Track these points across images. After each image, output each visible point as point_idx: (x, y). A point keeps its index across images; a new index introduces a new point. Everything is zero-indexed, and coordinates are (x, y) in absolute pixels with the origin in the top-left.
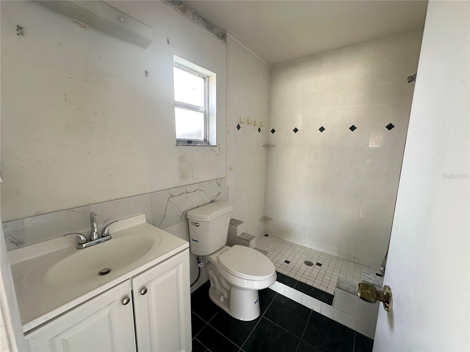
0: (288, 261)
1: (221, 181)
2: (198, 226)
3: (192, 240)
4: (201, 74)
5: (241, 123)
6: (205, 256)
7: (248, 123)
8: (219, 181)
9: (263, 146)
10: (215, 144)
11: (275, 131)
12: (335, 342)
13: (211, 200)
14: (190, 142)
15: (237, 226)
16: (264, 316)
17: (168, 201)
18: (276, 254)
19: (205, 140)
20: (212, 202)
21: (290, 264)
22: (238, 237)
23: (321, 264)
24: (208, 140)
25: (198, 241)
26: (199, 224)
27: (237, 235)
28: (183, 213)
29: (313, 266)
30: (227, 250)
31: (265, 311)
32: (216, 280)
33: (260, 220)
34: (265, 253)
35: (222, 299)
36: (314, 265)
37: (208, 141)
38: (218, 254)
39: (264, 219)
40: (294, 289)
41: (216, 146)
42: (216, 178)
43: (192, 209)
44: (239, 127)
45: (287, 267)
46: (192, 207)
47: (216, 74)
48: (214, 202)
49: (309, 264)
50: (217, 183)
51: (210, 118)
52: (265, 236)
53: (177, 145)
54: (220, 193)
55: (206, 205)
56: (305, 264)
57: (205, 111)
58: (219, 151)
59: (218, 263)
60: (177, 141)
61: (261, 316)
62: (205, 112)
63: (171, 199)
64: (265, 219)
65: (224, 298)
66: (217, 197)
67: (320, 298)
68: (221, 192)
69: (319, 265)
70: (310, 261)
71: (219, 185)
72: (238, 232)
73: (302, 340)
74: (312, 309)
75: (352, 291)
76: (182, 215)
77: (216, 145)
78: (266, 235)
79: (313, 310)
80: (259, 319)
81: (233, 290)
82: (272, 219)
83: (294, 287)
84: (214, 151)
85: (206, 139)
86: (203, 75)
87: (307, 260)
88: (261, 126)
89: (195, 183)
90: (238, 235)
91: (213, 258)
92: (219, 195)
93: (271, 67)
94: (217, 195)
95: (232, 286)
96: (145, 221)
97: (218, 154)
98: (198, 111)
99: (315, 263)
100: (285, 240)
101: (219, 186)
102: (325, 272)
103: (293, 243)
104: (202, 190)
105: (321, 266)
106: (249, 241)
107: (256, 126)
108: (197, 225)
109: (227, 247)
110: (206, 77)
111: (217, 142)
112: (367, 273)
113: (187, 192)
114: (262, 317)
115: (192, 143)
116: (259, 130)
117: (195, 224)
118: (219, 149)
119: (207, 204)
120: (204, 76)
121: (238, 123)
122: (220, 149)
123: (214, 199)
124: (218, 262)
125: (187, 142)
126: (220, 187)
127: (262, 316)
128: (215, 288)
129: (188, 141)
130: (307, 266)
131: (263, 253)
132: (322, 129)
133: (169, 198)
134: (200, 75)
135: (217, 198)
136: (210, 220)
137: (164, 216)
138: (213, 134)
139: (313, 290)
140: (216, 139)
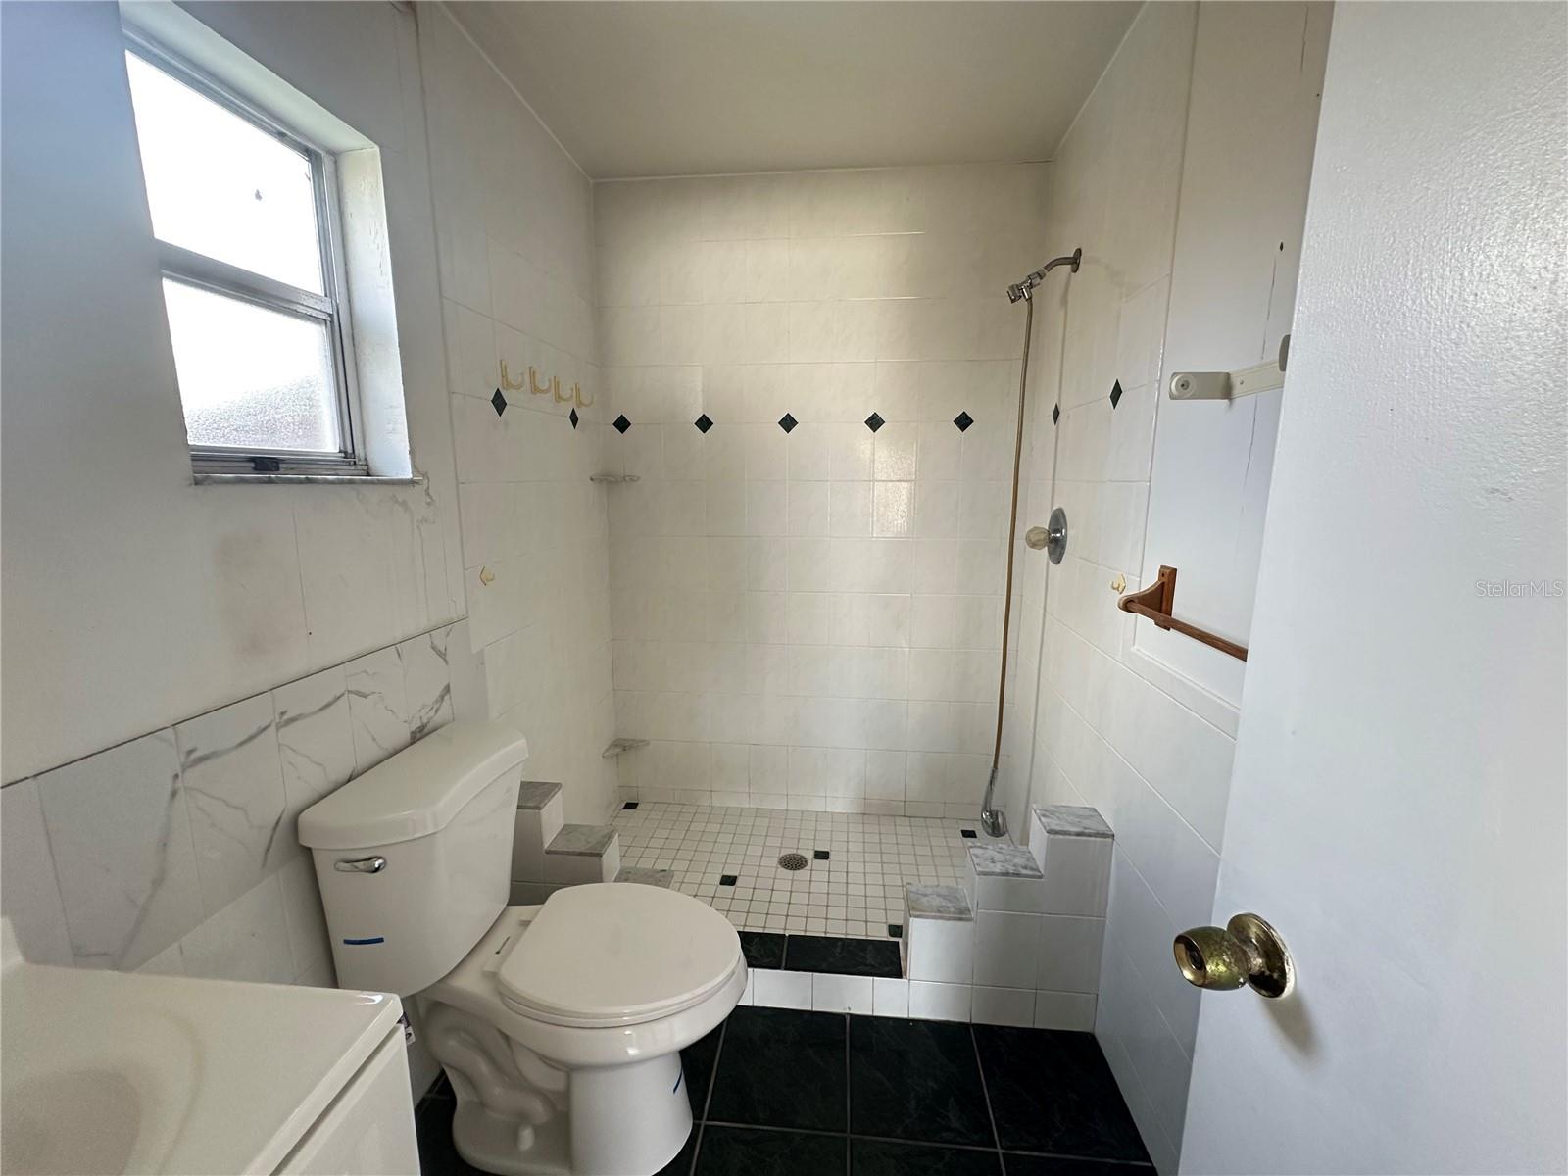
0: (730, 877)
1: (448, 635)
2: (377, 870)
3: (347, 942)
4: (293, 129)
5: (508, 385)
6: (425, 990)
7: (535, 390)
8: (440, 641)
9: (592, 480)
10: (408, 475)
11: (630, 424)
12: (935, 1086)
13: (413, 729)
14: (265, 464)
15: (540, 809)
16: (708, 1119)
17: (174, 794)
18: (684, 866)
19: (348, 456)
20: (418, 735)
21: (738, 883)
22: (548, 852)
23: (828, 853)
24: (362, 455)
25: (381, 940)
26: (378, 858)
27: (542, 844)
28: (275, 829)
29: (808, 867)
30: (526, 924)
31: (706, 1098)
32: (483, 1068)
33: (603, 756)
34: (660, 878)
35: (527, 1139)
36: (810, 863)
37: (366, 459)
38: (486, 959)
39: (618, 750)
40: (786, 969)
41: (412, 482)
42: (424, 624)
43: (323, 797)
44: (499, 403)
45: (733, 898)
46: (321, 784)
47: (377, 149)
48: (428, 734)
49: (793, 863)
50: (434, 648)
51: (367, 352)
52: (625, 808)
53: (197, 483)
54: (447, 689)
55: (392, 755)
56: (783, 869)
57: (331, 315)
58: (428, 504)
59: (499, 1002)
60: (195, 458)
61: (699, 1125)
62: (332, 322)
63: (193, 776)
64: (623, 747)
65: (538, 1131)
66: (437, 711)
67: (866, 965)
68: (451, 685)
69: (823, 855)
70: (795, 851)
71: (442, 655)
72: (543, 830)
73: (853, 1136)
74: (847, 1011)
75: (954, 913)
76: (272, 838)
77: (410, 476)
78: (631, 806)
79: (851, 1015)
80: (695, 1142)
81: (581, 1085)
82: (646, 743)
83: (783, 965)
84: (404, 504)
85: (350, 450)
86: (309, 139)
87: (785, 852)
88: (580, 404)
89: (328, 665)
90: (546, 846)
91: (470, 983)
92: (447, 697)
93: (591, 182)
94: (437, 701)
95: (571, 1070)
96: (18, 959)
97: (424, 521)
98: (296, 314)
99: (809, 855)
100: (698, 806)
101: (442, 660)
102: (845, 874)
103: (728, 808)
104: (366, 690)
105: (828, 858)
106: (600, 855)
107: (562, 403)
108: (369, 865)
109: (521, 911)
110: (323, 154)
111: (414, 467)
112: (980, 847)
113: (286, 717)
114: (702, 1128)
115: (278, 469)
116: (574, 419)
117: (360, 865)
118: (428, 494)
119: (396, 752)
120: (313, 143)
121: (497, 384)
122: (431, 497)
123: (425, 721)
124: (501, 994)
125: (252, 465)
126: (446, 662)
127: (703, 1122)
128: (482, 1105)
129: (252, 459)
130: (792, 872)
131: (656, 883)
132: (788, 423)
133: (177, 776)
134: (286, 132)
135: (440, 713)
136: (440, 828)
137: (158, 882)
138: (390, 427)
139: (838, 950)
140: (411, 452)
